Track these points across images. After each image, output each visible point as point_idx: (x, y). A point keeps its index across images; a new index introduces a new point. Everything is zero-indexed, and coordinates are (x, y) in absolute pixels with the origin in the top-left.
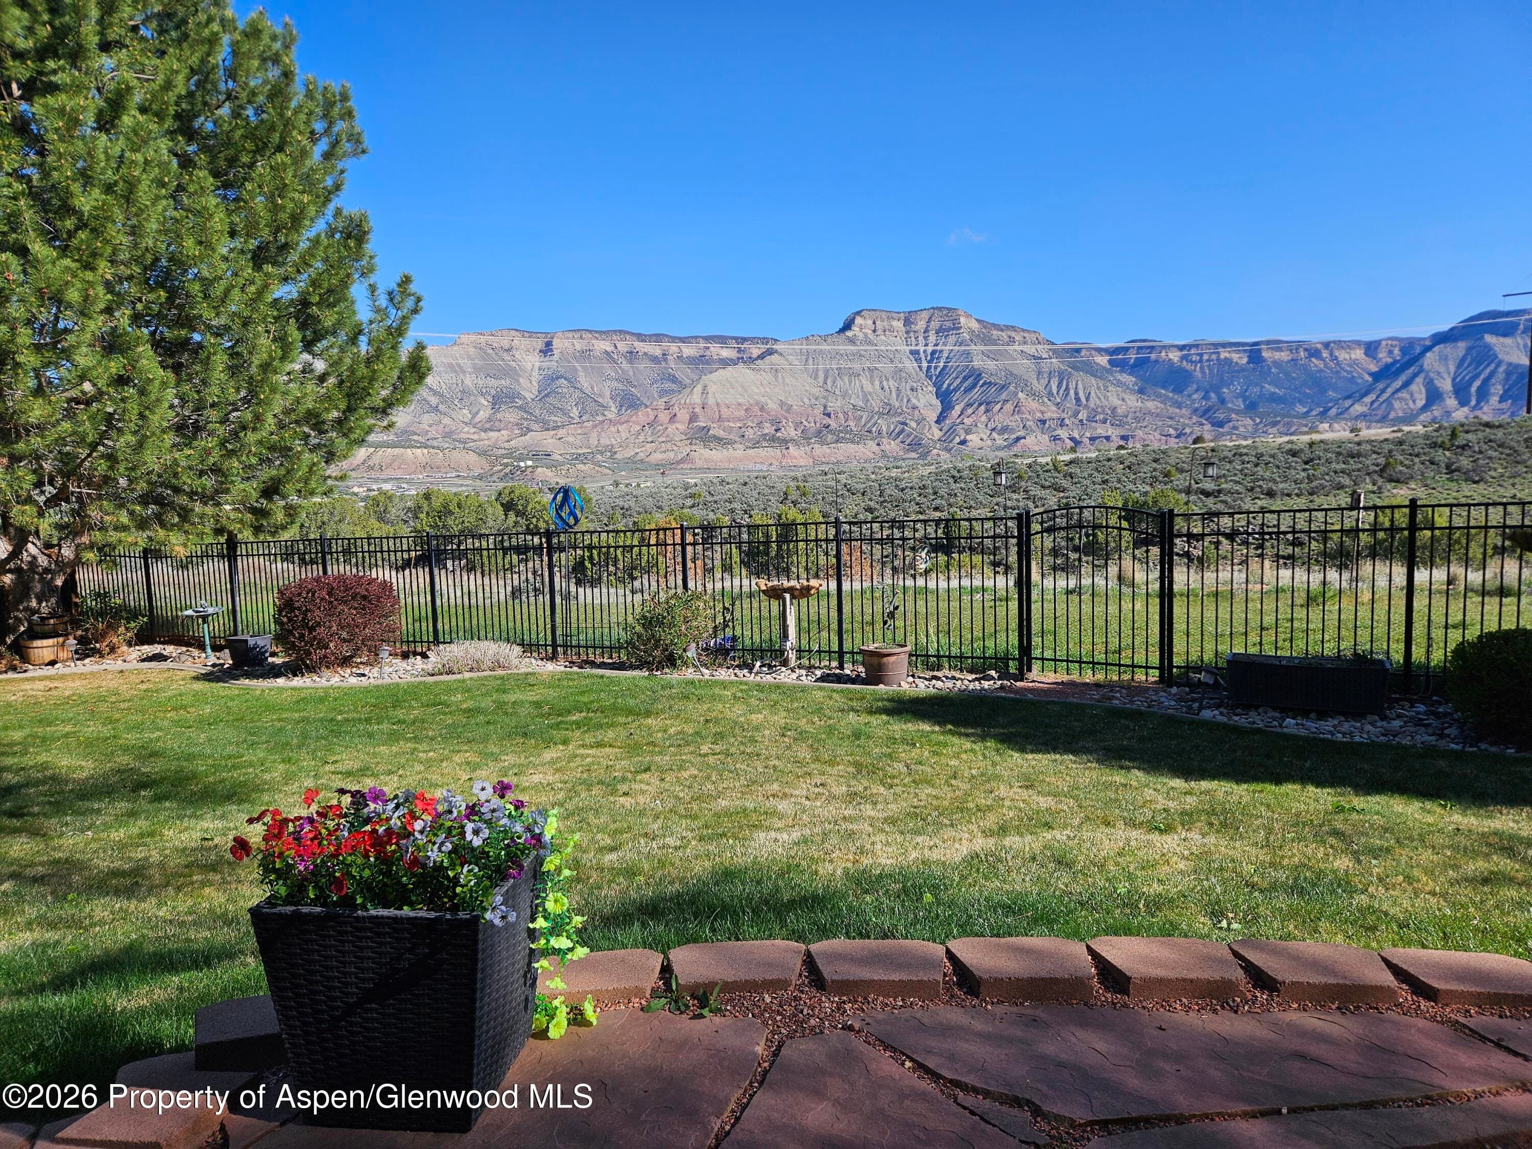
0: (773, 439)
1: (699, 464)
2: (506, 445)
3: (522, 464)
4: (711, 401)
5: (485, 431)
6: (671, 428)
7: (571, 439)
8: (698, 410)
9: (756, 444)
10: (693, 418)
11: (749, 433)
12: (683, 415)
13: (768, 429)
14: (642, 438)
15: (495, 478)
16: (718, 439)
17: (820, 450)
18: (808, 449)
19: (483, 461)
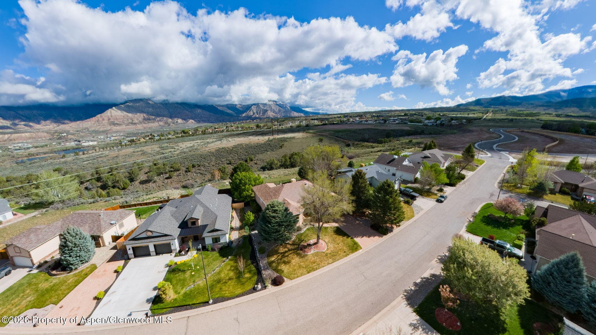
0: (132, 123)
1: (114, 130)
2: (54, 129)
3: (63, 135)
4: (113, 115)
5: (45, 126)
6: (104, 122)
7: (74, 126)
8: (110, 117)
9: (128, 125)
10: (109, 119)
11: (125, 122)
12: (106, 119)
13: (130, 121)
14: (95, 125)
15: (55, 139)
16: (118, 124)
17: (145, 125)
18: (142, 125)
19: (49, 135)
